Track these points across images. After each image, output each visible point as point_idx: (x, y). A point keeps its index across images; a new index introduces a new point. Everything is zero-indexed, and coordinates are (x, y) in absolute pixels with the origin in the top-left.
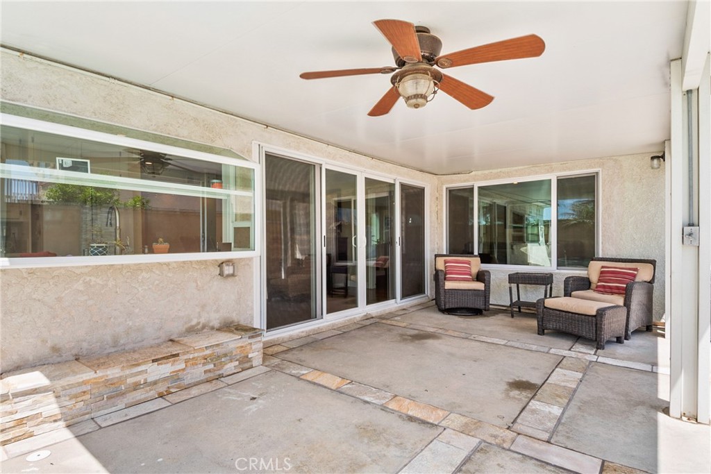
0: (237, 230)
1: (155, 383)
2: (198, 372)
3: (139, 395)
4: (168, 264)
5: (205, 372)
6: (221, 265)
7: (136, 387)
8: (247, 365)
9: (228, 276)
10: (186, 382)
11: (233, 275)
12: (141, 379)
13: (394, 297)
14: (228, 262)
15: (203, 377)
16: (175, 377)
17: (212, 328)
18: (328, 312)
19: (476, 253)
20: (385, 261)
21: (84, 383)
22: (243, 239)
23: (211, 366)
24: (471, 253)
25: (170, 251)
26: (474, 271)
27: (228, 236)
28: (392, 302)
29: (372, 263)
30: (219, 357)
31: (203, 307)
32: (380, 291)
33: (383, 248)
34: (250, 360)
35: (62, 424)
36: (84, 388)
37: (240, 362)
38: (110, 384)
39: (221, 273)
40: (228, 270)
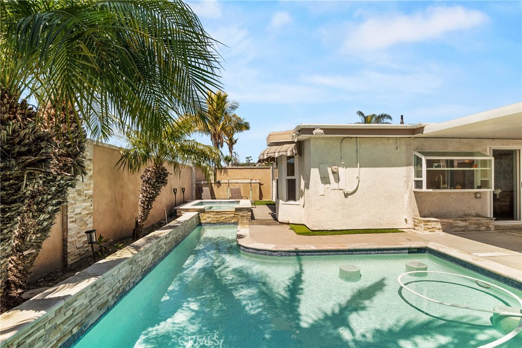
0: (482, 181)
1: (461, 227)
2: (473, 227)
3: (457, 229)
4: (458, 192)
5: (475, 228)
6: (476, 193)
7: (456, 226)
8: (489, 229)
9: (479, 198)
10: (469, 229)
11: (480, 197)
12: (457, 224)
14: (478, 192)
15: (474, 229)
16: (466, 227)
17: (472, 216)
21: (445, 222)
22: (485, 184)
23: (477, 226)
25: (461, 188)
27: (478, 183)
30: (479, 224)
31: (469, 208)
34: (490, 228)
35: (441, 231)
36: (445, 223)
37: (487, 228)
38: (450, 223)
39: (476, 197)
40: (478, 196)
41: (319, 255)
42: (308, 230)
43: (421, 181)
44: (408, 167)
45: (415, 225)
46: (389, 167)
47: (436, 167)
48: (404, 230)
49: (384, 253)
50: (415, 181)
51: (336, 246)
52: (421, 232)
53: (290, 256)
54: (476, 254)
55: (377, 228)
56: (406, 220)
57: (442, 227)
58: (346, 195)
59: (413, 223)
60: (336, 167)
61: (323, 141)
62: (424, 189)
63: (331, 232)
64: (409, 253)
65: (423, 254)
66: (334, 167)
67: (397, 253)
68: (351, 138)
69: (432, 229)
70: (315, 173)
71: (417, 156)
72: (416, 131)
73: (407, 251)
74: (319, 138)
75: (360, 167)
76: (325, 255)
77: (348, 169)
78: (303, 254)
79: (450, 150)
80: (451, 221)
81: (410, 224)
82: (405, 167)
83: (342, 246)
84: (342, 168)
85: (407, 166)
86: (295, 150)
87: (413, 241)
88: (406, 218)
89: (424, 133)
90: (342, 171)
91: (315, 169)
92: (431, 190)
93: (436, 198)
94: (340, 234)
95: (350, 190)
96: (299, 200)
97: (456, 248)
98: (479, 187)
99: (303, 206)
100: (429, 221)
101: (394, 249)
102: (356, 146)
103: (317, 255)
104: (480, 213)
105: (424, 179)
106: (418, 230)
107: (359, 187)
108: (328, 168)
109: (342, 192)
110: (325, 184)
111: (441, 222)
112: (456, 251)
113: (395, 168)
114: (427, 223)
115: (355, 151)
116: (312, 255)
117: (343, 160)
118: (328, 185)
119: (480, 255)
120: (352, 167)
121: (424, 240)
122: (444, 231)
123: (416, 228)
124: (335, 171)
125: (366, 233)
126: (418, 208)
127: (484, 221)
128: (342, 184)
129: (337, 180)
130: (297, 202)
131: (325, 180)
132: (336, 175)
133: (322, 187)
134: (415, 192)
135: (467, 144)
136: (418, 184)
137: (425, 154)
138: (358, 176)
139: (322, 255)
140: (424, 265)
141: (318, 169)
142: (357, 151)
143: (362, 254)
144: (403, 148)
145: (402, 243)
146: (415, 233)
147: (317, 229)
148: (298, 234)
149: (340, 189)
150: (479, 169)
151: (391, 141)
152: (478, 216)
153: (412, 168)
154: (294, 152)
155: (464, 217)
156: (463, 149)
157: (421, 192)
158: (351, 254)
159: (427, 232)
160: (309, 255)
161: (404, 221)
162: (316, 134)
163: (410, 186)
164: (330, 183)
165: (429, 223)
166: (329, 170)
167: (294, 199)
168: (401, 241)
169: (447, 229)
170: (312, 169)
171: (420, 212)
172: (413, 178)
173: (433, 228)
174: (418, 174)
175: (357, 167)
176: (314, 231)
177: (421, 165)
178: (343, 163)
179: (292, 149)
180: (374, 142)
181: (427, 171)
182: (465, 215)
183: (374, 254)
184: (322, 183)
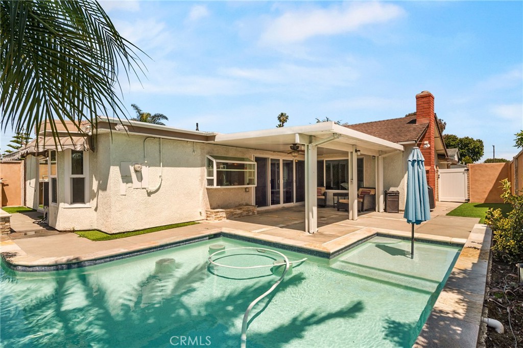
0: (249, 179)
1: (238, 214)
2: (245, 213)
3: (236, 216)
4: (236, 188)
6: (246, 188)
7: (235, 214)
13: (293, 202)
16: (241, 214)
17: (244, 205)
18: (272, 204)
19: (325, 186)
20: (290, 189)
21: (229, 211)
22: (251, 182)
23: (247, 213)
24: (323, 186)
25: (238, 185)
26: (323, 192)
27: (247, 181)
28: (292, 203)
29: (285, 190)
30: (248, 211)
31: (242, 199)
32: (288, 199)
33: (288, 184)
37: (253, 213)
38: (232, 212)
39: (246, 191)
40: (247, 190)
41: (130, 257)
42: (105, 235)
43: (213, 180)
44: (203, 168)
45: (208, 217)
46: (188, 167)
47: (222, 168)
48: (200, 222)
49: (191, 243)
50: (207, 179)
51: (147, 244)
52: (213, 221)
53: (95, 264)
54: (254, 231)
55: (178, 223)
56: (201, 213)
57: (227, 216)
58: (149, 194)
59: (205, 215)
60: (140, 166)
61: (125, 138)
62: (215, 186)
63: (134, 233)
64: (209, 239)
65: (218, 238)
66: (137, 166)
67: (201, 241)
68: (154, 138)
69: (219, 218)
70: (115, 172)
71: (209, 159)
72: (209, 138)
73: (208, 238)
74: (120, 133)
75: (163, 166)
76: (137, 255)
77: (151, 168)
78: (112, 259)
79: (230, 155)
80: (232, 210)
81: (204, 216)
82: (200, 168)
83: (153, 243)
84: (145, 167)
85: (201, 167)
86: (87, 144)
87: (210, 229)
88: (200, 211)
89: (216, 140)
90: (145, 170)
91: (115, 167)
92: (219, 187)
93: (222, 193)
94: (144, 233)
95: (153, 189)
96: (89, 202)
97: (241, 229)
98: (248, 184)
99: (96, 210)
100: (218, 212)
101: (198, 238)
102: (158, 146)
103: (128, 257)
104: (248, 203)
105: (215, 178)
106: (210, 220)
107: (162, 186)
108: (130, 166)
109: (145, 190)
110: (127, 183)
111: (226, 212)
112: (241, 231)
113: (193, 168)
114: (217, 214)
115: (158, 151)
116: (122, 258)
117: (146, 159)
118: (131, 184)
119: (257, 231)
120: (156, 166)
121: (218, 227)
122: (228, 218)
123: (208, 218)
124: (138, 169)
125: (170, 229)
126: (209, 202)
127: (251, 208)
128: (144, 183)
129: (140, 179)
130: (87, 205)
131: (126, 179)
132: (139, 174)
133: (124, 186)
134: (207, 189)
135: (240, 151)
136: (210, 182)
137: (216, 158)
138: (160, 175)
139: (133, 256)
140: (222, 246)
141: (118, 167)
142: (160, 151)
143: (173, 247)
144: (198, 151)
145: (203, 232)
146: (209, 223)
147: (118, 232)
148: (93, 240)
149: (143, 188)
150: (248, 170)
151: (189, 145)
152: (247, 205)
153: (205, 169)
154: (85, 146)
155: (239, 206)
156: (238, 155)
157: (211, 189)
158: (163, 249)
159: (217, 221)
160: (119, 259)
161: (199, 214)
162: (119, 130)
163: (204, 184)
164: (132, 182)
165: (218, 214)
166: (132, 168)
167: (83, 201)
168: (202, 231)
169: (230, 217)
170: (111, 167)
171: (211, 206)
172: (206, 177)
173: (221, 217)
174: (210, 173)
175: (160, 166)
176: (113, 234)
177: (213, 167)
178: (146, 162)
179: (84, 143)
180: (175, 144)
181: (217, 171)
182: (240, 205)
183: (183, 245)
184: (123, 182)
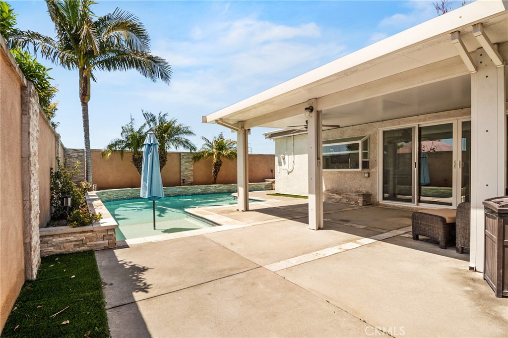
10: (342, 202)
12: (334, 197)
34: (358, 203)
37: (355, 202)
40: (365, 175)
58: (288, 173)
60: (284, 155)
75: (294, 155)
77: (289, 157)
79: (346, 136)
90: (286, 157)
95: (290, 170)
107: (294, 168)
109: (286, 171)
115: (293, 144)
120: (291, 155)
128: (286, 166)
129: (285, 163)
134: (323, 171)
138: (293, 160)
141: (277, 157)
147: (277, 193)
156: (356, 134)
164: (282, 166)
166: (281, 158)
184: (279, 166)
